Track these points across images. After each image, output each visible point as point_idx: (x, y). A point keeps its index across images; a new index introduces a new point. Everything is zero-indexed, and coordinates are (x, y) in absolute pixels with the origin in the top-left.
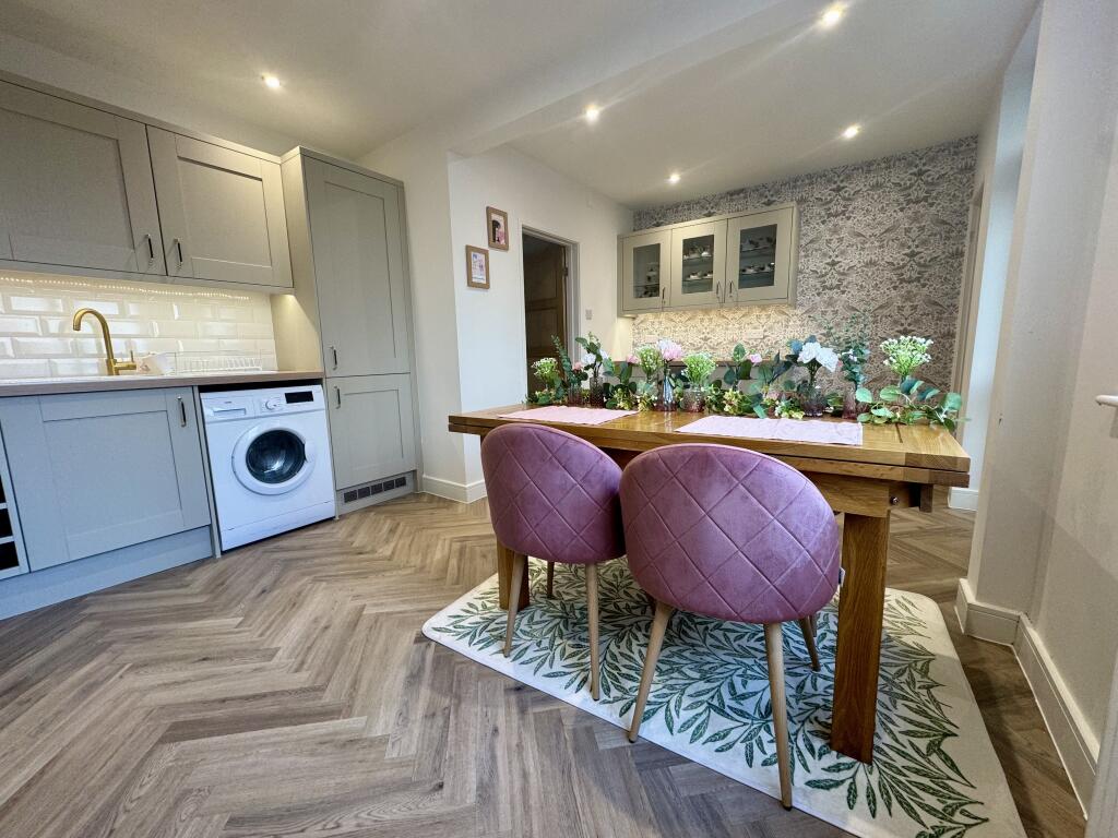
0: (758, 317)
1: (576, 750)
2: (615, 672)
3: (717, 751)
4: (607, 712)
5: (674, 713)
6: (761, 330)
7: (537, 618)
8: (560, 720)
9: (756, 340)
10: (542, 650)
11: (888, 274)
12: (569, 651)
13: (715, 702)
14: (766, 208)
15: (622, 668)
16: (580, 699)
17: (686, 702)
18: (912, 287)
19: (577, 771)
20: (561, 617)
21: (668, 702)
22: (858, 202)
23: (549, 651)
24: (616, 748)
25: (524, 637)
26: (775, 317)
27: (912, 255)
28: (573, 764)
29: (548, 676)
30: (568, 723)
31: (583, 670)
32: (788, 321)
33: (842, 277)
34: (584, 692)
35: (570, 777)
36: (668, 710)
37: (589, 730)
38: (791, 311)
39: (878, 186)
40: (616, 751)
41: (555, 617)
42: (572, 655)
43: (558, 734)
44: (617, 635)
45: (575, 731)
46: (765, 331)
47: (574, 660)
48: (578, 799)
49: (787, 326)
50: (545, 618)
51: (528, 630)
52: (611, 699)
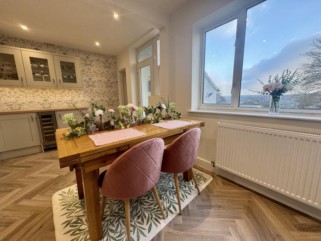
0: (68, 93)
1: (181, 230)
2: (156, 210)
3: (187, 198)
4: (171, 217)
5: (174, 202)
6: (70, 97)
7: (114, 229)
8: (170, 233)
9: (69, 101)
10: (134, 231)
11: (104, 84)
12: (140, 220)
13: (174, 193)
14: (64, 55)
15: (155, 207)
16: (163, 224)
17: (172, 197)
18: (110, 88)
19: (189, 232)
20: (120, 218)
21: (171, 201)
22: (94, 63)
23: (136, 228)
24: (182, 219)
25: (122, 237)
26: (74, 93)
27: (109, 80)
28: (186, 233)
29: (149, 232)
30: (171, 230)
31: (151, 219)
32: (79, 95)
33: (93, 83)
34: (161, 221)
35: (190, 235)
36: (174, 203)
37: (175, 225)
38: (80, 92)
39: (98, 60)
40: (183, 219)
41: (118, 220)
42: (143, 220)
43: (174, 235)
44: (140, 204)
45: (174, 229)
46: (72, 98)
47: (145, 221)
48: (198, 234)
49: (79, 96)
50: (116, 225)
51: (119, 234)
52: (166, 214)
